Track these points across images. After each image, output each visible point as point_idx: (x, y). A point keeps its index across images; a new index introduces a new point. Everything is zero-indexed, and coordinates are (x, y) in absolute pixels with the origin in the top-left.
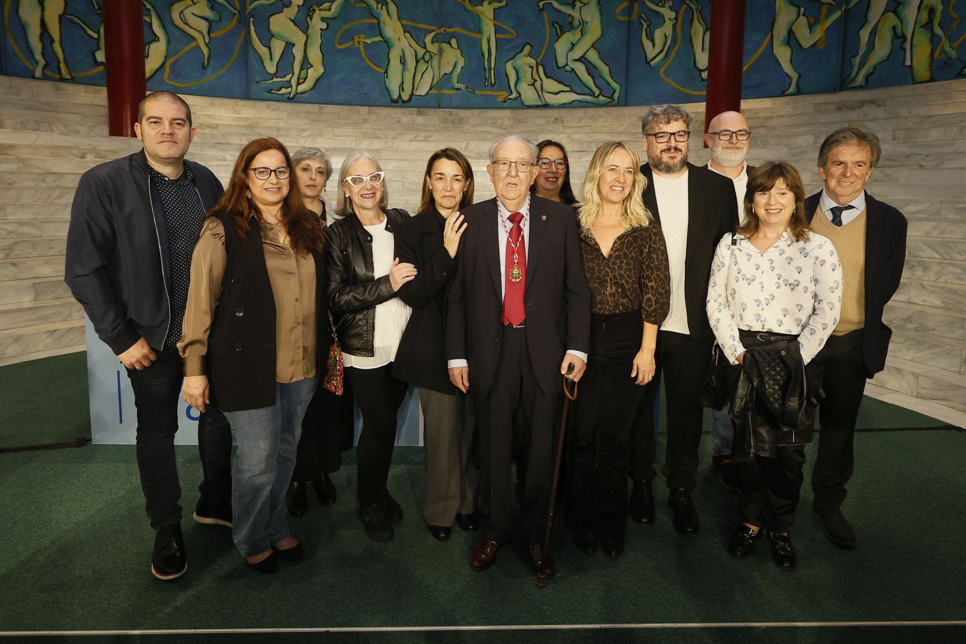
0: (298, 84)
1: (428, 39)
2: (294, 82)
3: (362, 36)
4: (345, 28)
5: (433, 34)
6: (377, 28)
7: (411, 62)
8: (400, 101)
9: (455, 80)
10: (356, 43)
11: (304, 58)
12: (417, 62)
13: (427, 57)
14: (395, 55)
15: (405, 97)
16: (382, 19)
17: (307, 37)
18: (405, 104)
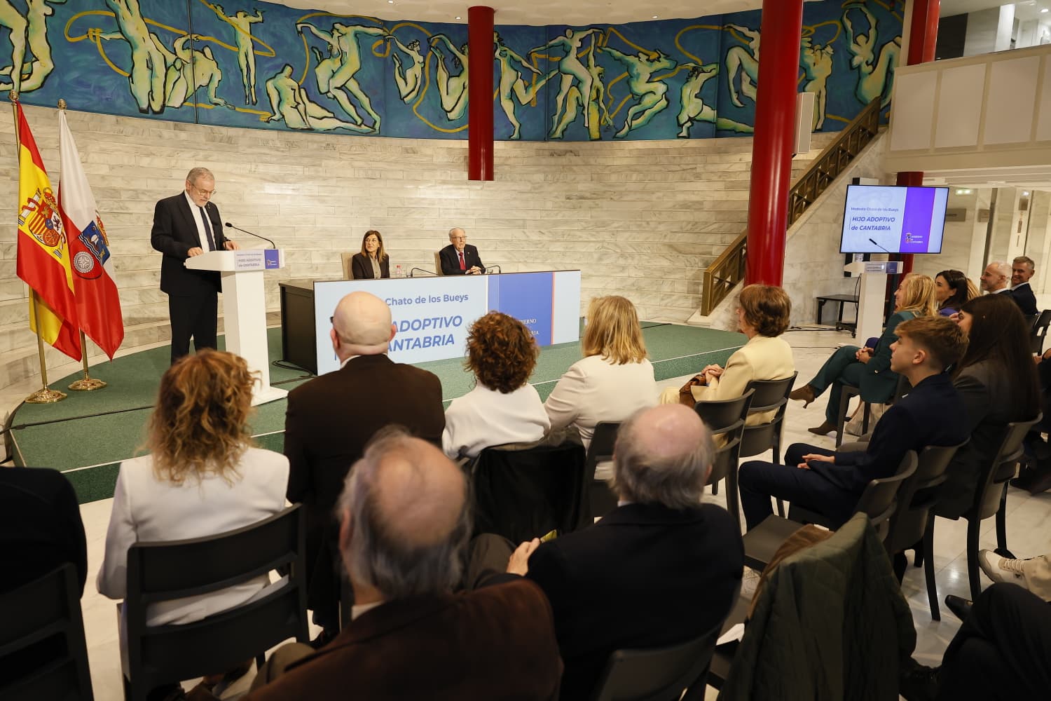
0: (21, 80)
1: (178, 44)
2: (15, 77)
3: (98, 30)
4: (75, 17)
5: (183, 40)
6: (115, 23)
7: (160, 69)
8: (150, 112)
9: (212, 94)
10: (91, 37)
11: (26, 48)
12: (167, 69)
13: (178, 65)
14: (140, 58)
15: (156, 107)
16: (120, 14)
17: (28, 22)
18: (157, 116)
